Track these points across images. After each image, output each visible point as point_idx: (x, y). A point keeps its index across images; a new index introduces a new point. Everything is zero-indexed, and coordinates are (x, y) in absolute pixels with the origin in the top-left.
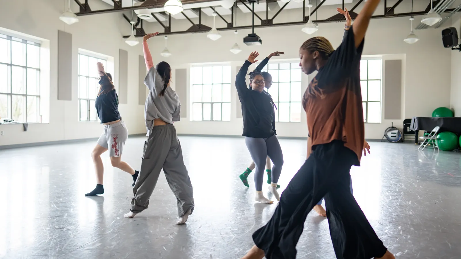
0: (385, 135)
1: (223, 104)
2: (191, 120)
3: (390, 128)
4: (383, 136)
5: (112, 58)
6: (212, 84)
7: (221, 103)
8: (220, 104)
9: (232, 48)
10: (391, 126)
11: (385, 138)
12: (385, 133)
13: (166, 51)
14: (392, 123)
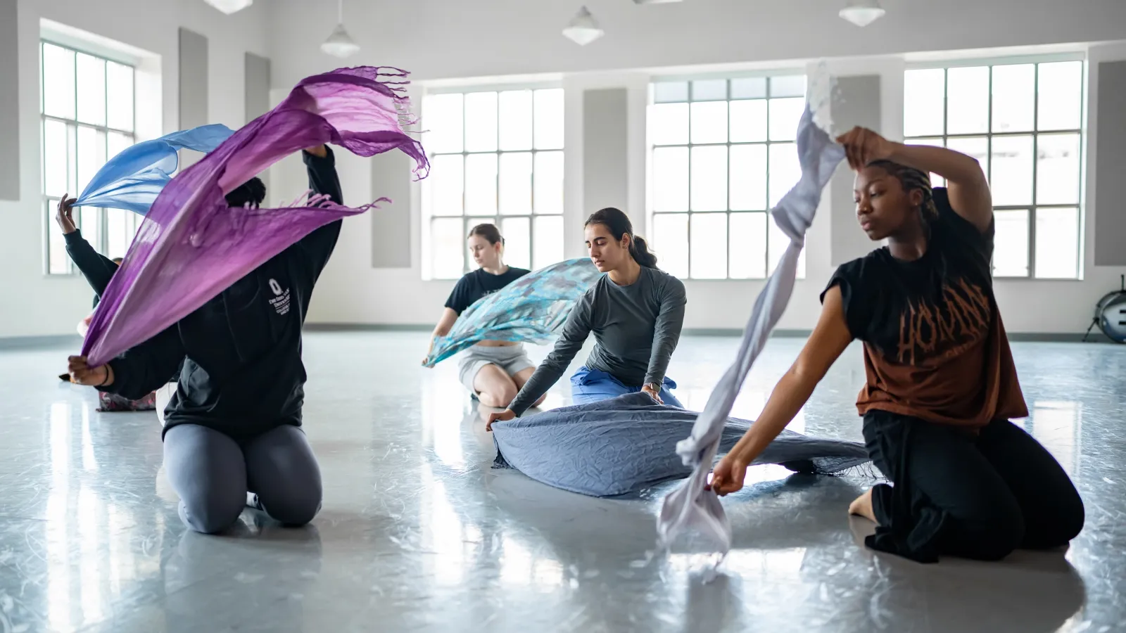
0: (1096, 320)
1: (537, 220)
2: (426, 276)
3: (1113, 294)
4: (1091, 321)
5: (155, 59)
6: (499, 152)
7: (532, 217)
8: (527, 220)
9: (572, 24)
10: (1119, 288)
11: (1096, 330)
12: (1097, 312)
13: (341, 34)
14: (1123, 276)
